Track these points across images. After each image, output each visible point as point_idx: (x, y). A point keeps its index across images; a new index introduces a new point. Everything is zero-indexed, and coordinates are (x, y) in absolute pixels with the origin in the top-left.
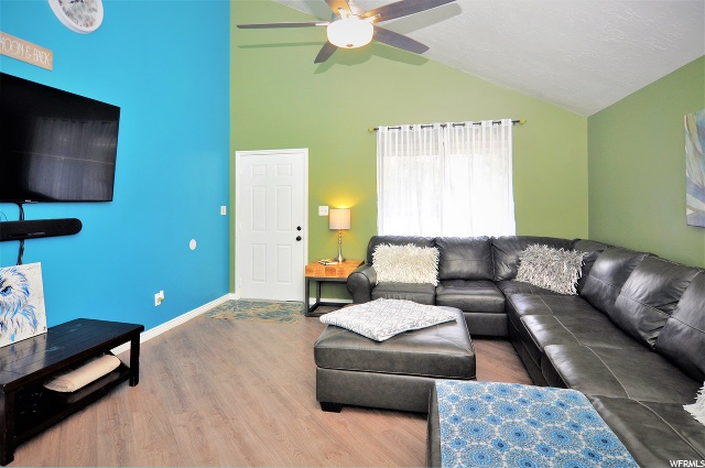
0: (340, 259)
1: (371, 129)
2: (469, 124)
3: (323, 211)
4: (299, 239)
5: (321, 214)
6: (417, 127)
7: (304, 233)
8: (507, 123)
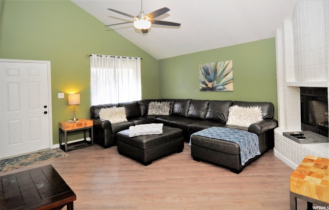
0: (75, 119)
1: (89, 55)
2: (128, 58)
3: (61, 96)
4: (46, 113)
5: (59, 97)
6: (109, 56)
7: (49, 109)
8: (139, 59)
